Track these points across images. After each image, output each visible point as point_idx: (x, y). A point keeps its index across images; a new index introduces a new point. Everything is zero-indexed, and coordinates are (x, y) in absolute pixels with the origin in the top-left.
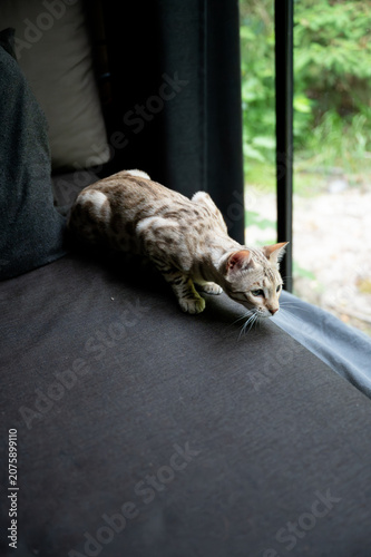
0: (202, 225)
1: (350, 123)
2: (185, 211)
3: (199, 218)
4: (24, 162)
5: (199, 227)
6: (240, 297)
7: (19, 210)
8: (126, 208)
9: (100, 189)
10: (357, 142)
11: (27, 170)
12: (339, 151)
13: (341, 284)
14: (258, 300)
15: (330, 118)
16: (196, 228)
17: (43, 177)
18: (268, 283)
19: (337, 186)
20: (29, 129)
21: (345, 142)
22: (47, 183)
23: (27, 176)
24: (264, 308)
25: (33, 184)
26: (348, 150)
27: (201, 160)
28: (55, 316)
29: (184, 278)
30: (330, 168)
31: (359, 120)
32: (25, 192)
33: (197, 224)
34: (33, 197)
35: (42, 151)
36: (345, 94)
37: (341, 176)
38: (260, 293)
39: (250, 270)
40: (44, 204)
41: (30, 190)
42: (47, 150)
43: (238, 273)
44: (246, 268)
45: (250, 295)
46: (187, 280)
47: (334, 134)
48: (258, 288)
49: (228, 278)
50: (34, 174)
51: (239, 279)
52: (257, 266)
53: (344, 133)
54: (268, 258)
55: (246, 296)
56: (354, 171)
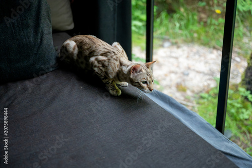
0: (117, 57)
1: (172, 17)
2: (109, 52)
3: (115, 54)
4: (41, 26)
5: (116, 58)
6: (137, 84)
7: (39, 48)
8: (84, 50)
9: (73, 40)
10: (175, 25)
11: (42, 30)
12: (168, 29)
13: (170, 87)
14: (145, 85)
15: (164, 15)
16: (114, 59)
17: (49, 33)
18: (149, 79)
19: (167, 44)
20: (44, 12)
21: (170, 25)
22: (51, 36)
23: (42, 33)
24: (147, 89)
25: (45, 37)
26: (172, 29)
27: (114, 29)
28: (56, 94)
29: (110, 81)
30: (164, 36)
31: (176, 16)
32: (42, 40)
33: (115, 57)
34: (45, 42)
35: (49, 23)
36: (170, 5)
37: (168, 40)
38: (146, 83)
39: (141, 73)
40: (49, 45)
41: (43, 39)
42: (50, 22)
43: (136, 74)
44: (139, 72)
45: (141, 83)
46: (112, 82)
47: (165, 22)
48: (145, 80)
49: (131, 77)
50: (46, 32)
51: (136, 77)
52: (144, 71)
53: (170, 21)
54: (148, 68)
55: (139, 84)
56: (174, 38)
